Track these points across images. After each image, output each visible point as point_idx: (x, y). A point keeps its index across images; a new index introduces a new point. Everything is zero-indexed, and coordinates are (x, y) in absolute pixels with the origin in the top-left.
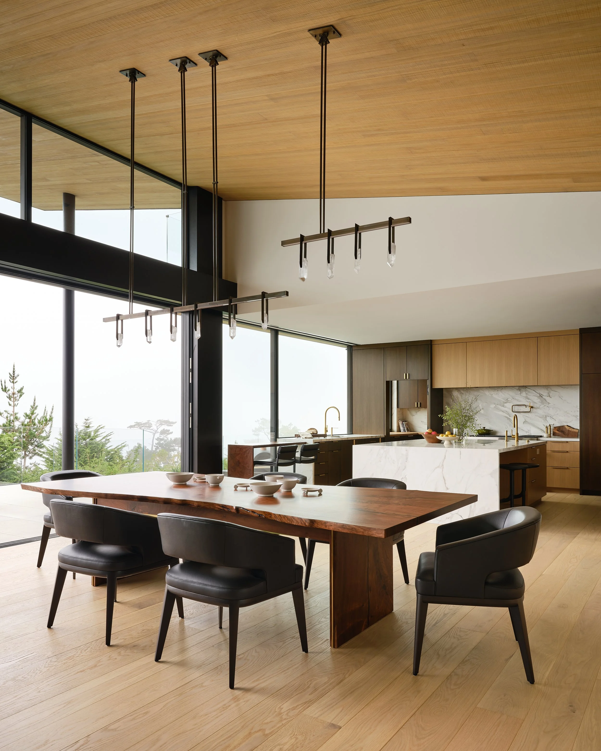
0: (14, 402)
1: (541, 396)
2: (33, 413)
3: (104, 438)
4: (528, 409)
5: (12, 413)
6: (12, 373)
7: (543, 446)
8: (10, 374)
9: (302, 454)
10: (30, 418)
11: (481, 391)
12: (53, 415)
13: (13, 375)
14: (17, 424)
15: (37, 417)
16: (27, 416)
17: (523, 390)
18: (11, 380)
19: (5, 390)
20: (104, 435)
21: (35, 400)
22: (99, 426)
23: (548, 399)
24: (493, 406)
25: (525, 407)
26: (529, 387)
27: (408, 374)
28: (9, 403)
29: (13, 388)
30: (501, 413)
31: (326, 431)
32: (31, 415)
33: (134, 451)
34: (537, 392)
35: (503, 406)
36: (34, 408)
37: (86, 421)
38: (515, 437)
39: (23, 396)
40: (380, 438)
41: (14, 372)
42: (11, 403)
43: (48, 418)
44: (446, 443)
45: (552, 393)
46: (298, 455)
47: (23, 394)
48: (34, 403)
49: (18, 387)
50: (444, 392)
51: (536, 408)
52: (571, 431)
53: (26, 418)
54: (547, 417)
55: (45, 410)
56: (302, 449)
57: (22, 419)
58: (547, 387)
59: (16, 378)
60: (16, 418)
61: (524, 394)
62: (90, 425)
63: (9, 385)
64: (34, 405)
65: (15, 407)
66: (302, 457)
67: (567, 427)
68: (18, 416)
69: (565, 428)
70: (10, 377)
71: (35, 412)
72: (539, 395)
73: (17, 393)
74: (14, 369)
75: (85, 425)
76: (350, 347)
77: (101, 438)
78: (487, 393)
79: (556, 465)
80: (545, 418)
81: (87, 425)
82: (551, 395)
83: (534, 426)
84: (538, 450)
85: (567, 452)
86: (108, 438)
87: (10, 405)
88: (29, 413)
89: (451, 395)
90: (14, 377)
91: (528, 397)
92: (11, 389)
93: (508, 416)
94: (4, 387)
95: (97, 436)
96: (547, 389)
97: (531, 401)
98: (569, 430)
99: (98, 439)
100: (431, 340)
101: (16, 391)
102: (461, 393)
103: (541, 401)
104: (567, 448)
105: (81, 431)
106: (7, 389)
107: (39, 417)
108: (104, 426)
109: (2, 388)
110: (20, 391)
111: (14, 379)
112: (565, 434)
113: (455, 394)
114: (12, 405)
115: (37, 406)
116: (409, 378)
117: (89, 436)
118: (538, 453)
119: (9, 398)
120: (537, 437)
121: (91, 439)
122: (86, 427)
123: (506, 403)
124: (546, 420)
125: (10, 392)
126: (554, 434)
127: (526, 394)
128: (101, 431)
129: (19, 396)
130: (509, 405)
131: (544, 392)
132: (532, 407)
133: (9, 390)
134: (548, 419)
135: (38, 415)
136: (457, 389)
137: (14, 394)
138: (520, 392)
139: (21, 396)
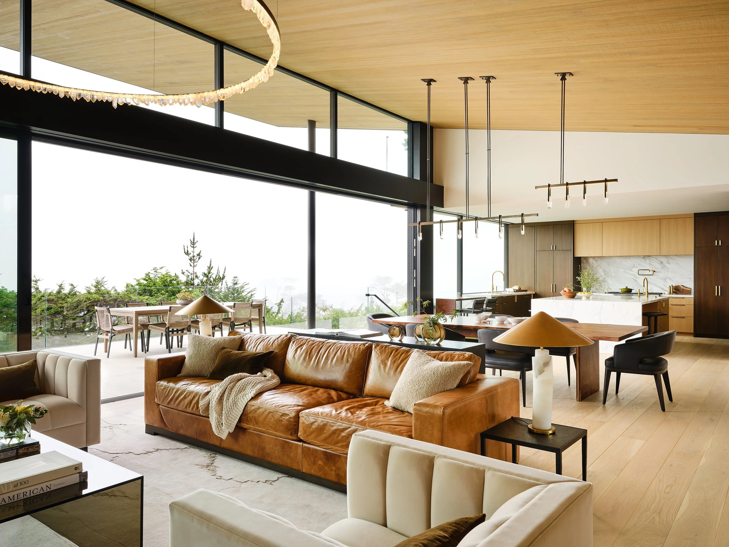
0: (194, 263)
1: (662, 263)
2: (209, 273)
3: (248, 293)
4: (651, 273)
5: (192, 272)
6: (192, 240)
7: (667, 300)
8: (190, 240)
9: (487, 306)
10: (207, 277)
11: (612, 259)
12: (225, 274)
13: (193, 241)
14: (196, 282)
15: (212, 276)
16: (205, 275)
17: (646, 258)
18: (192, 245)
19: (187, 253)
20: (249, 290)
21: (211, 262)
22: (245, 283)
23: (667, 265)
24: (622, 270)
25: (648, 271)
26: (652, 256)
27: (554, 246)
28: (190, 264)
29: (193, 252)
30: (630, 276)
31: (493, 289)
32: (208, 274)
33: (277, 305)
34: (659, 259)
35: (631, 270)
36: (210, 268)
37: (234, 278)
38: (646, 294)
39: (201, 258)
40: (532, 295)
41: (194, 239)
42: (192, 264)
43: (221, 276)
44: (584, 298)
45: (671, 261)
46: (484, 307)
47: (201, 256)
48: (210, 264)
49: (197, 251)
50: (582, 259)
51: (658, 272)
52: (685, 290)
53: (204, 277)
54: (667, 279)
55: (218, 270)
56: (487, 302)
57: (201, 277)
58: (666, 256)
59: (195, 243)
60: (197, 276)
61: (648, 261)
62: (238, 283)
63: (190, 250)
64: (210, 266)
65: (195, 267)
66: (487, 308)
67: (681, 287)
68: (198, 275)
69: (680, 288)
70: (191, 243)
71: (211, 272)
72: (660, 262)
73: (196, 256)
74: (194, 236)
75: (233, 282)
76: (507, 225)
77: (246, 293)
78: (617, 260)
79: (674, 315)
80: (665, 279)
81: (235, 282)
82: (670, 262)
83: (656, 285)
84: (664, 303)
85: (684, 305)
86: (253, 293)
87: (191, 266)
88: (206, 272)
89: (587, 262)
90: (194, 242)
91: (651, 263)
92: (191, 252)
93: (635, 278)
94: (186, 251)
95: (243, 292)
96: (667, 258)
97: (653, 267)
98: (683, 289)
99: (244, 294)
100: (573, 221)
101: (195, 254)
102: (596, 260)
103: (661, 267)
104: (683, 302)
105: (230, 287)
106: (189, 253)
107: (214, 276)
108: (249, 283)
109: (185, 252)
110: (199, 255)
111: (194, 245)
112: (680, 292)
113: (591, 260)
114: (193, 266)
115: (213, 267)
116: (555, 249)
117: (237, 292)
118: (664, 306)
119: (191, 260)
120: (660, 294)
121: (238, 294)
122: (234, 284)
123: (633, 268)
124: (666, 281)
125: (191, 255)
126: (674, 292)
127: (650, 261)
128: (246, 287)
129: (197, 258)
130: (636, 270)
131: (664, 260)
132: (654, 271)
133: (190, 254)
134: (667, 280)
135: (213, 274)
136: (594, 258)
137: (194, 257)
138: (644, 260)
139: (199, 258)
